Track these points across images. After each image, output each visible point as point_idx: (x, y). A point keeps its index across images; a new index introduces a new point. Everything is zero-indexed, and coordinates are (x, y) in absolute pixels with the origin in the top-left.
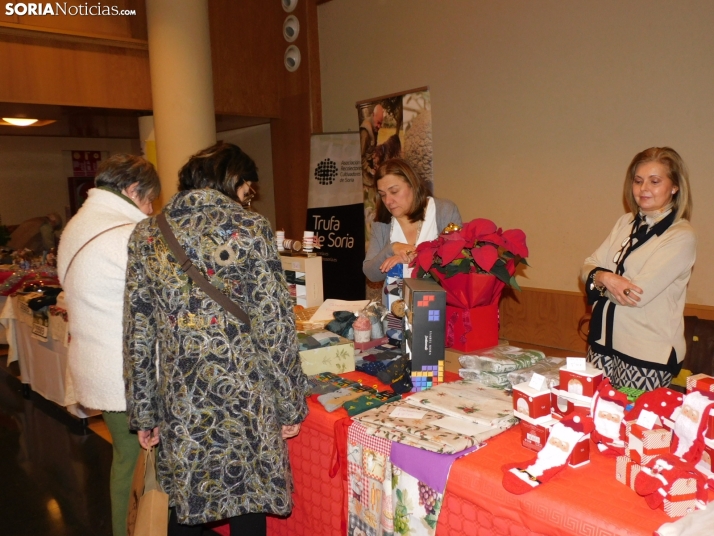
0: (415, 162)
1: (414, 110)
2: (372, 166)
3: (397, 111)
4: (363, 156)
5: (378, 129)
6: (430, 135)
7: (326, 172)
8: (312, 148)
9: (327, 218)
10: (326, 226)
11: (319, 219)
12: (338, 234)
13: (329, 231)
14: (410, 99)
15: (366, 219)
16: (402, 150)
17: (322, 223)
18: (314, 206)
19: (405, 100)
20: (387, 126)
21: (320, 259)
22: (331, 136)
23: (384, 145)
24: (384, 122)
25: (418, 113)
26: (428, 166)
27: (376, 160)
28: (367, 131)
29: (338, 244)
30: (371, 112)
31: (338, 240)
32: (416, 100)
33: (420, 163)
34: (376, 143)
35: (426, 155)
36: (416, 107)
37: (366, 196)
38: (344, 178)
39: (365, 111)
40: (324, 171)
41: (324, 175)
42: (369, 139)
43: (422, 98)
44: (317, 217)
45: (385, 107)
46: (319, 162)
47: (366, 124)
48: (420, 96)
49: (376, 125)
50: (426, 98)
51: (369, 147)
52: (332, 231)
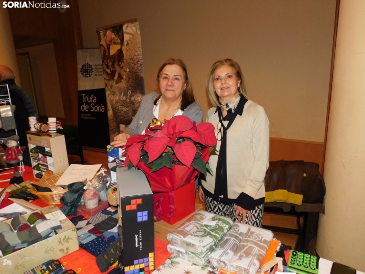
0: (133, 65)
1: (130, 34)
2: (108, 68)
3: (120, 34)
4: (103, 62)
5: (110, 45)
6: (141, 49)
7: (87, 70)
8: (77, 57)
9: (90, 96)
10: (89, 100)
11: (85, 96)
12: (96, 104)
13: (91, 103)
14: (127, 26)
15: (107, 99)
16: (125, 58)
17: (86, 99)
18: (81, 89)
19: (124, 27)
20: (115, 43)
21: (63, 136)
22: (89, 50)
23: (114, 55)
24: (113, 41)
25: (133, 35)
26: (140, 68)
27: (110, 64)
28: (104, 47)
29: (96, 110)
30: (105, 35)
31: (96, 108)
32: (131, 27)
33: (136, 66)
34: (109, 54)
35: (139, 61)
36: (131, 31)
37: (106, 85)
38: (97, 73)
39: (102, 34)
40: (86, 70)
41: (86, 72)
42: (105, 51)
43: (134, 26)
44: (83, 95)
45: (113, 32)
46: (83, 65)
47: (103, 42)
48: (133, 24)
49: (108, 43)
50: (137, 26)
51: (106, 56)
52: (93, 102)
